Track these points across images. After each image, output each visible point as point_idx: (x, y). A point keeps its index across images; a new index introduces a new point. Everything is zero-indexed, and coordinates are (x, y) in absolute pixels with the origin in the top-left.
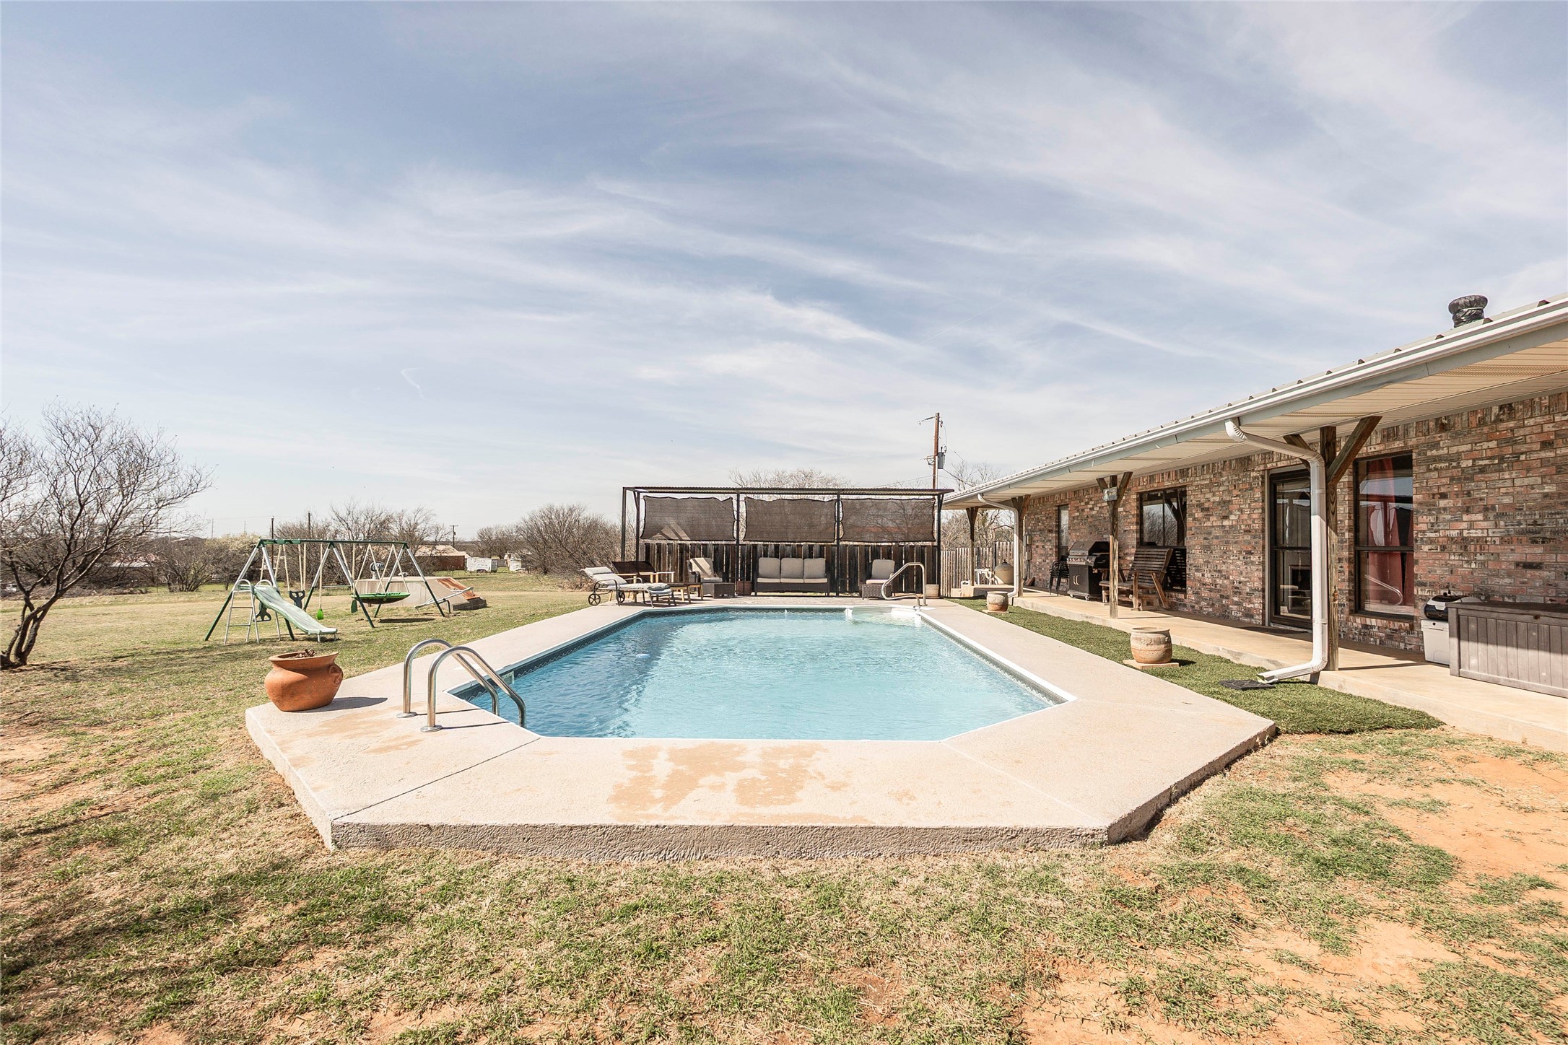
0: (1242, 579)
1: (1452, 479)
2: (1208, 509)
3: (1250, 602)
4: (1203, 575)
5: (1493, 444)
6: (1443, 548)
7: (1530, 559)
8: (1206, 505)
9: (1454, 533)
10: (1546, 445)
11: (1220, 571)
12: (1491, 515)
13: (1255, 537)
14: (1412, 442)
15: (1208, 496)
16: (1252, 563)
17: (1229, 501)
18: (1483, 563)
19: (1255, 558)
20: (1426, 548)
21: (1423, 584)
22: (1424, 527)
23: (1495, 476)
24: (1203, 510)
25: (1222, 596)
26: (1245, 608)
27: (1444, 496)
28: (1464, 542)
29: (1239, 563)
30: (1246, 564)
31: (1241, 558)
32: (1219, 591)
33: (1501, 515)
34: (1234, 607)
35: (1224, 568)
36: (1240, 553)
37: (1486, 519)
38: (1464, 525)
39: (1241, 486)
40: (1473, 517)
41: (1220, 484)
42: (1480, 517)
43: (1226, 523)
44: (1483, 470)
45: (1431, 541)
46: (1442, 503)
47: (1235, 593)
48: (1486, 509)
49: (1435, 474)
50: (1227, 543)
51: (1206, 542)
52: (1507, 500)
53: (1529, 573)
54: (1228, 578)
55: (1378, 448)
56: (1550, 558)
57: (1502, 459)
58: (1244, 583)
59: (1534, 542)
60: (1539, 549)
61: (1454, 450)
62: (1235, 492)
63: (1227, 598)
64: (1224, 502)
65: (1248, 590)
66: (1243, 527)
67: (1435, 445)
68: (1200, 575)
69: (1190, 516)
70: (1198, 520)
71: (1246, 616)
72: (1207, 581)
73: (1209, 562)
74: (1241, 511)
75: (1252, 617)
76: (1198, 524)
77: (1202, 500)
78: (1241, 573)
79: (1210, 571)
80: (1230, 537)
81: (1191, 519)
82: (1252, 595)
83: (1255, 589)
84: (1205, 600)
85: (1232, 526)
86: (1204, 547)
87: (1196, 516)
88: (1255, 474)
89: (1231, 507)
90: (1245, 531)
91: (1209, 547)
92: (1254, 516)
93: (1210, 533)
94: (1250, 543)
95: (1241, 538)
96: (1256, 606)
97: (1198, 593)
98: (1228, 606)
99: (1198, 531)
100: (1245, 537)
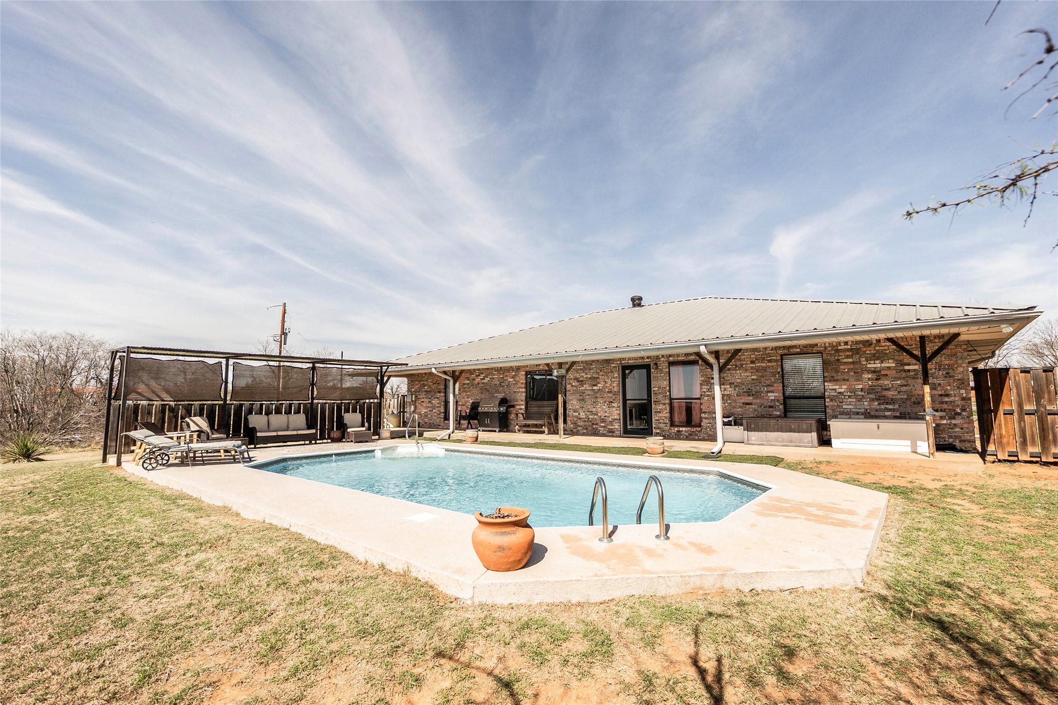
0: (606, 415)
2: (582, 381)
3: (612, 425)
4: (579, 414)
7: (748, 402)
8: (581, 379)
10: (752, 362)
11: (591, 412)
12: (733, 386)
13: (614, 395)
15: (583, 374)
16: (613, 407)
17: (597, 378)
18: (730, 403)
19: (615, 405)
20: (706, 398)
21: (705, 412)
22: (705, 390)
23: (734, 372)
24: (578, 381)
25: (593, 424)
26: (609, 429)
29: (604, 407)
30: (609, 407)
31: (606, 404)
32: (590, 421)
33: (737, 386)
34: (602, 429)
35: (594, 410)
36: (605, 402)
37: (731, 387)
39: (605, 371)
40: (725, 387)
41: (590, 369)
42: (728, 386)
43: (595, 388)
45: (708, 396)
47: (602, 422)
48: (731, 384)
50: (596, 398)
51: (581, 397)
52: (738, 381)
53: (748, 406)
54: (597, 415)
55: (683, 358)
56: (754, 401)
57: (736, 366)
58: (609, 417)
59: (749, 395)
60: (751, 398)
62: (601, 373)
63: (597, 424)
64: (594, 378)
65: (610, 420)
66: (607, 390)
68: (577, 414)
69: (569, 384)
70: (575, 386)
71: (610, 432)
72: (582, 417)
73: (583, 407)
74: (605, 382)
75: (613, 432)
76: (575, 388)
77: (578, 377)
78: (606, 412)
79: (584, 412)
80: (598, 395)
81: (570, 386)
82: (612, 422)
83: (615, 419)
84: (581, 426)
85: (600, 389)
86: (580, 400)
87: (573, 384)
88: (614, 365)
89: (598, 380)
90: (609, 392)
91: (583, 400)
92: (614, 385)
93: (584, 393)
94: (611, 397)
95: (605, 395)
96: (616, 427)
97: (575, 423)
98: (597, 428)
99: (575, 392)
100: (609, 395)
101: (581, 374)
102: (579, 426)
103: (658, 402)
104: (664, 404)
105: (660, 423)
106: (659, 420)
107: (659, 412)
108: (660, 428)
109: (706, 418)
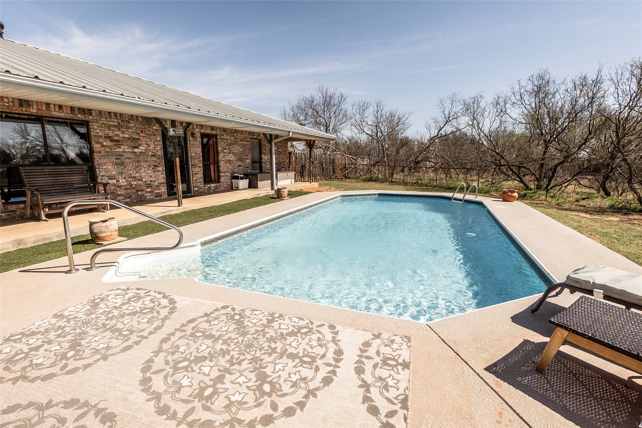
0: (152, 179)
1: (227, 145)
2: (118, 141)
3: (159, 189)
4: (117, 181)
5: (233, 138)
6: (226, 162)
7: (240, 164)
8: (116, 138)
9: (228, 159)
10: (241, 141)
11: (134, 177)
13: (159, 159)
14: (218, 133)
15: (119, 133)
16: (159, 171)
17: (138, 139)
18: (233, 166)
19: (160, 169)
20: (222, 162)
21: (222, 172)
22: (222, 157)
23: (234, 146)
24: (111, 141)
25: (138, 191)
26: (156, 193)
27: (225, 149)
28: (229, 161)
29: (149, 171)
30: (154, 171)
31: (151, 169)
32: (134, 188)
33: (235, 155)
34: (148, 194)
35: (137, 175)
36: (150, 166)
37: (233, 155)
38: (229, 157)
39: (147, 132)
40: (231, 155)
41: (128, 128)
43: (136, 150)
44: (232, 144)
45: (223, 161)
46: (225, 151)
47: (148, 187)
48: (233, 153)
49: (223, 143)
50: (139, 161)
51: (118, 161)
52: (236, 152)
53: (240, 167)
54: (142, 180)
56: (242, 164)
57: (235, 142)
58: (154, 181)
60: (241, 162)
61: (227, 137)
62: (142, 135)
63: (142, 190)
64: (134, 139)
65: (157, 184)
66: (150, 153)
67: (223, 135)
68: (115, 181)
69: (97, 143)
70: (107, 146)
71: (157, 196)
72: (122, 184)
73: (122, 173)
74: (148, 145)
75: (161, 196)
76: (108, 150)
77: (111, 135)
78: (151, 176)
79: (124, 178)
80: (140, 158)
81: (98, 145)
82: (159, 186)
83: (162, 183)
84: (123, 195)
85: (142, 153)
86: (117, 164)
87: (105, 143)
88: (156, 128)
89: (139, 142)
90: (152, 156)
91: (122, 164)
92: (158, 149)
93: (122, 156)
94: (156, 161)
95: (149, 159)
96: (163, 190)
97: (113, 193)
98: (143, 195)
99: (108, 154)
100: (153, 159)
101: (116, 132)
102: (119, 195)
103: (195, 165)
104: (200, 167)
105: (198, 182)
106: (197, 180)
107: (197, 174)
108: (198, 187)
109: (223, 176)
